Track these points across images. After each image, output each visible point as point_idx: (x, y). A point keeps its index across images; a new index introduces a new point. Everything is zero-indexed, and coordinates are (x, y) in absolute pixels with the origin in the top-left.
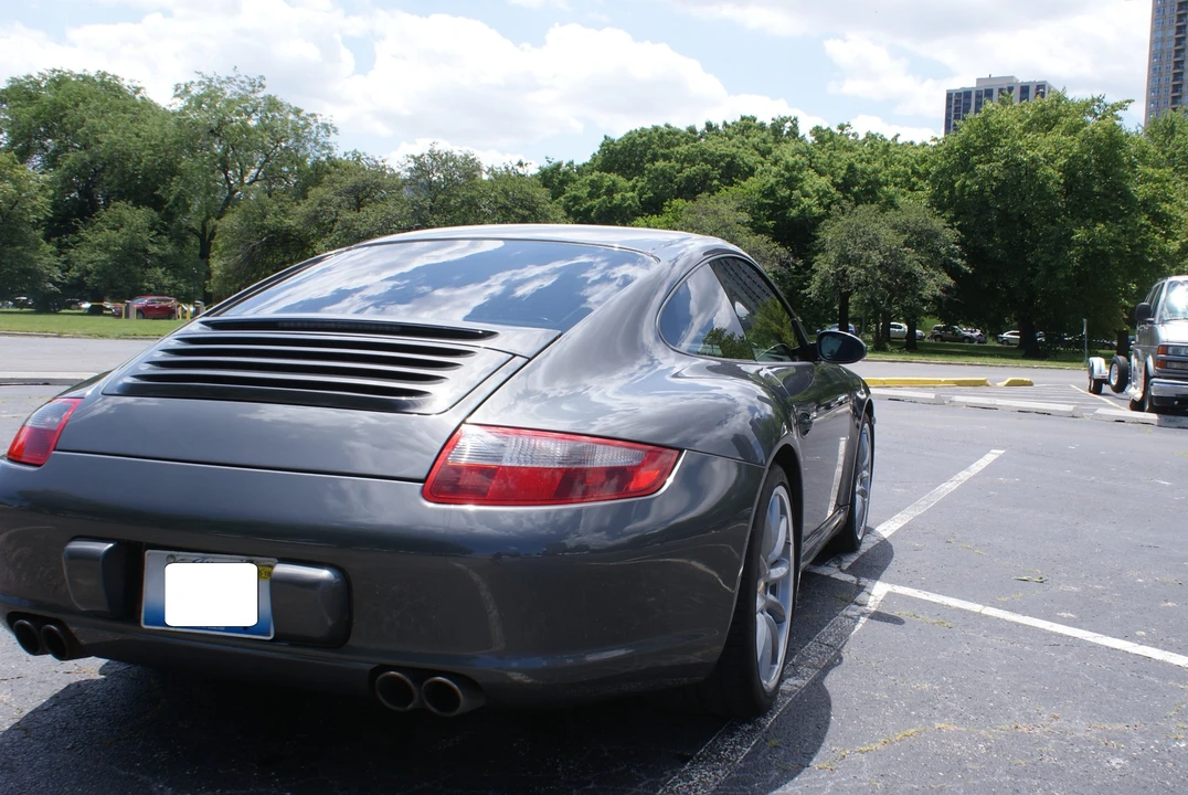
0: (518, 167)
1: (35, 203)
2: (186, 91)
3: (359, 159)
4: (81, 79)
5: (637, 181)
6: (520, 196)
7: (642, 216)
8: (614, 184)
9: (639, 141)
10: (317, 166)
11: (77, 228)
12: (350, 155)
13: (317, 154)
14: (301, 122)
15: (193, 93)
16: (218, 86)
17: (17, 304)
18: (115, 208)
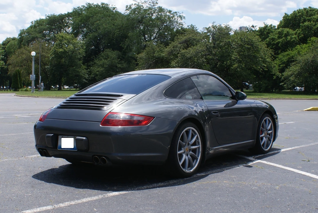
0: (252, 28)
1: (80, 51)
2: (130, 8)
3: (193, 27)
4: (95, 6)
5: (298, 31)
6: (247, 40)
7: (299, 44)
8: (288, 32)
9: (298, 15)
10: (178, 31)
11: (93, 59)
12: (190, 27)
13: (178, 27)
14: (172, 15)
15: (132, 8)
16: (141, 4)
17: (75, 87)
18: (106, 51)
